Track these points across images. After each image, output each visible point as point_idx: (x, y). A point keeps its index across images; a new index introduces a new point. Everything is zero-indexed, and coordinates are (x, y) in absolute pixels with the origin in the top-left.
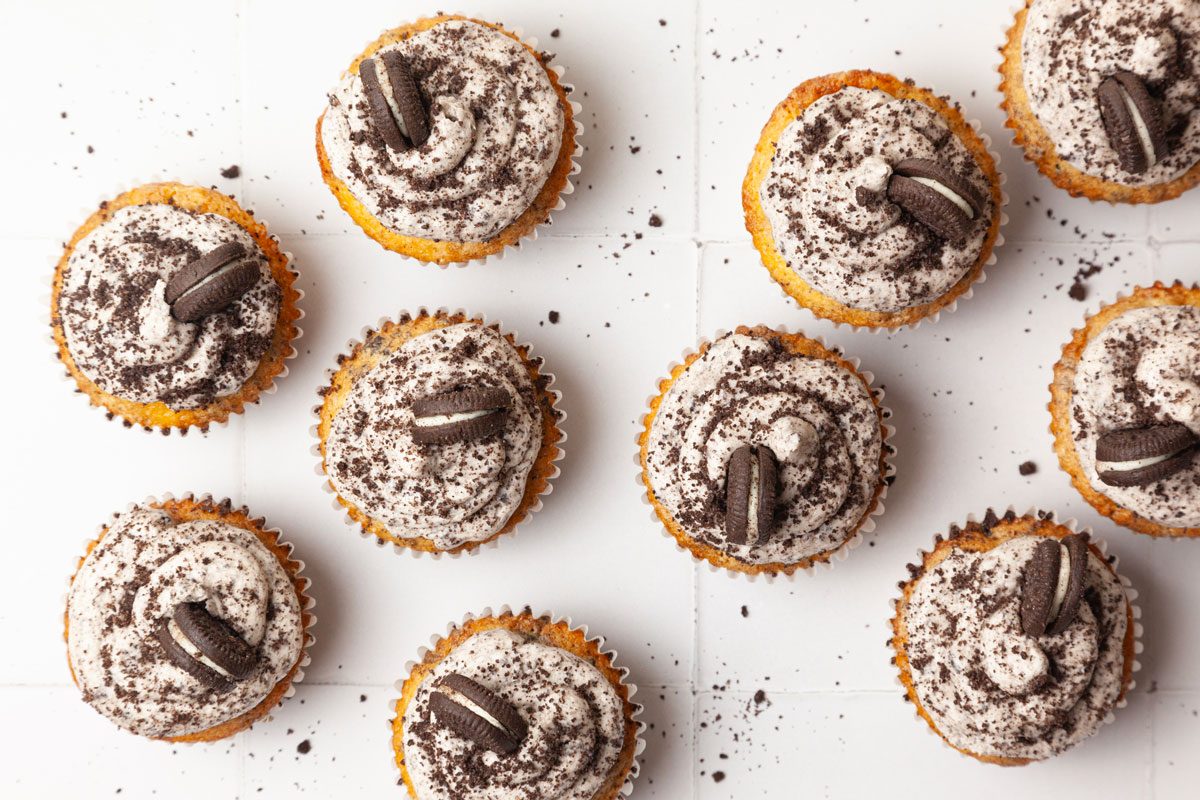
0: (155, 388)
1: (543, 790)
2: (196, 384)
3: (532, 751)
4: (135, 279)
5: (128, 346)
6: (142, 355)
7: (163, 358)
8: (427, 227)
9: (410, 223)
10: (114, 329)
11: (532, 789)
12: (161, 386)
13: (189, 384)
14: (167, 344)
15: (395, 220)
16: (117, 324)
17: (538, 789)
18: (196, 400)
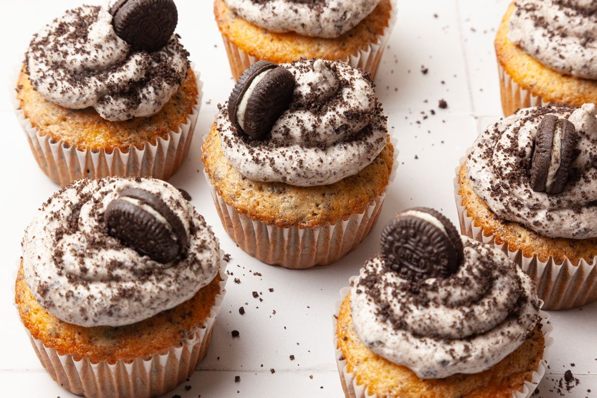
0: (95, 84)
1: (477, 313)
2: (125, 82)
3: (469, 269)
4: (87, 19)
5: (77, 51)
6: (88, 57)
7: (103, 57)
8: (296, 11)
9: (285, 8)
10: (68, 42)
11: (467, 310)
12: (99, 83)
13: (120, 81)
14: (107, 45)
15: (274, 8)
16: (71, 40)
17: (473, 311)
18: (124, 103)
